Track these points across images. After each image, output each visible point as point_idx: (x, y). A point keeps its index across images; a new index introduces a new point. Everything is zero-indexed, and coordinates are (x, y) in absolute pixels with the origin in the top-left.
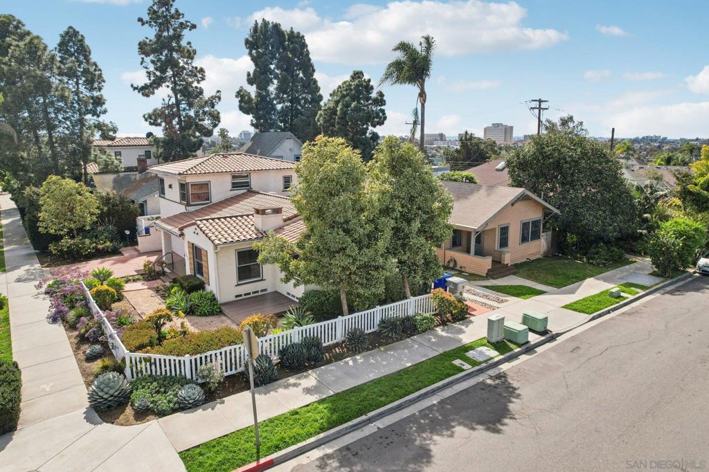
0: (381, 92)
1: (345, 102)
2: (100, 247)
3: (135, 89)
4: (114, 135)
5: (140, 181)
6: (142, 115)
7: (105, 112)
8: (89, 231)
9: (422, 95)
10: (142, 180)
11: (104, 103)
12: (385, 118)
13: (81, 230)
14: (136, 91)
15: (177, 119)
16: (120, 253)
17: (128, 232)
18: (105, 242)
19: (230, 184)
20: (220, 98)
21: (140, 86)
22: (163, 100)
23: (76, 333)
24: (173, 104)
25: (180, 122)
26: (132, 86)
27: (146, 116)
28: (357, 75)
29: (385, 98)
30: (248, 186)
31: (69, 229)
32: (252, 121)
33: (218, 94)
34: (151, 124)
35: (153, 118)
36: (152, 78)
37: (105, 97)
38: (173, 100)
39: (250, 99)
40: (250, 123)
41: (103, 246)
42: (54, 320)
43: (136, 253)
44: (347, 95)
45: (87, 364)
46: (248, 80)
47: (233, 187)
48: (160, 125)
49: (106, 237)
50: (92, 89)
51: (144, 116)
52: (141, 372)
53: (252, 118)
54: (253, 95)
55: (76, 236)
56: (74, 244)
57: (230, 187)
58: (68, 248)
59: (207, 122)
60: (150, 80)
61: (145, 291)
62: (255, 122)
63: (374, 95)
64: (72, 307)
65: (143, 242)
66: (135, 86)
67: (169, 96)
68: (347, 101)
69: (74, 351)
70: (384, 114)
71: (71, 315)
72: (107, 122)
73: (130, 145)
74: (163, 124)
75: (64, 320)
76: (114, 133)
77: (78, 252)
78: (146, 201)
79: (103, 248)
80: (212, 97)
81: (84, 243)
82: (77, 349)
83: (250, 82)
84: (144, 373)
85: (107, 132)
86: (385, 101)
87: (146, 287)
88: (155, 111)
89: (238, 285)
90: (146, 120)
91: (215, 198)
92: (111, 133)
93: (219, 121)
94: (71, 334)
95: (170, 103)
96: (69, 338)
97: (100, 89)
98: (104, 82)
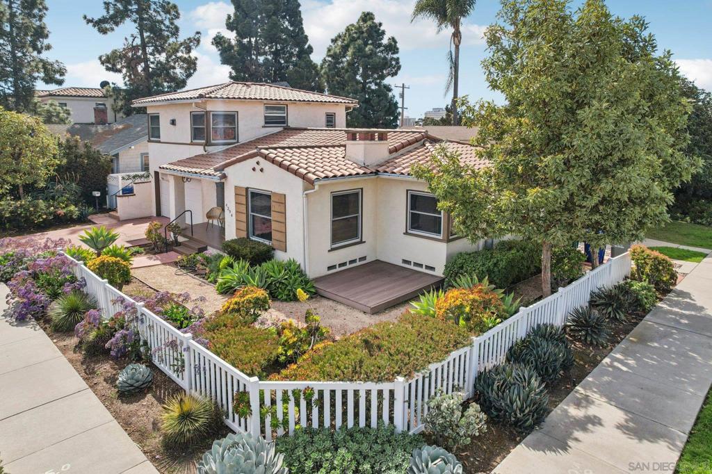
0: (393, 38)
1: (357, 46)
2: (61, 212)
3: (89, 21)
4: (61, 78)
5: (103, 133)
6: (98, 57)
7: (48, 47)
8: (42, 190)
9: (457, 35)
10: (105, 133)
11: (47, 36)
12: (399, 68)
13: (30, 188)
14: (91, 24)
15: (143, 64)
16: (90, 222)
17: (97, 194)
18: (67, 206)
19: (263, 119)
20: (198, 41)
21: (96, 19)
22: (126, 39)
23: (74, 341)
24: (137, 46)
25: (146, 68)
26: (85, 17)
27: (103, 58)
28: (367, 17)
29: (398, 45)
30: (284, 123)
31: (13, 185)
32: (230, 73)
33: (197, 36)
34: (108, 69)
35: (110, 62)
36: (112, 12)
37: (49, 28)
38: (138, 41)
39: (231, 47)
40: (228, 75)
41: (65, 211)
42: (21, 319)
43: (114, 221)
44: (359, 38)
45: (126, 407)
46: (227, 25)
47: (266, 123)
48: (120, 71)
49: (68, 199)
50: (30, 15)
51: (100, 58)
52: (286, 423)
53: (231, 70)
54: (233, 42)
55: (22, 196)
56: (21, 206)
57: (263, 123)
58: (11, 212)
59: (179, 72)
60: (108, 12)
61: (159, 267)
62: (234, 74)
63: (385, 41)
64: (55, 296)
65: (124, 206)
66: (89, 17)
67: (132, 36)
68: (359, 45)
69: (85, 379)
70: (398, 63)
71: (57, 310)
72: (51, 60)
73: (80, 96)
74: (124, 70)
75: (42, 317)
76: (61, 75)
77: (27, 219)
78: (117, 156)
79: (65, 214)
80: (189, 39)
81: (36, 206)
82: (89, 375)
83: (230, 26)
84: (292, 426)
85: (52, 74)
86: (398, 49)
87: (158, 262)
88: (114, 52)
89: (332, 250)
90: (103, 63)
91: (244, 137)
92: (57, 76)
93: (195, 70)
94: (62, 344)
95: (134, 44)
96: (64, 350)
97: (41, 18)
98: (47, 9)
